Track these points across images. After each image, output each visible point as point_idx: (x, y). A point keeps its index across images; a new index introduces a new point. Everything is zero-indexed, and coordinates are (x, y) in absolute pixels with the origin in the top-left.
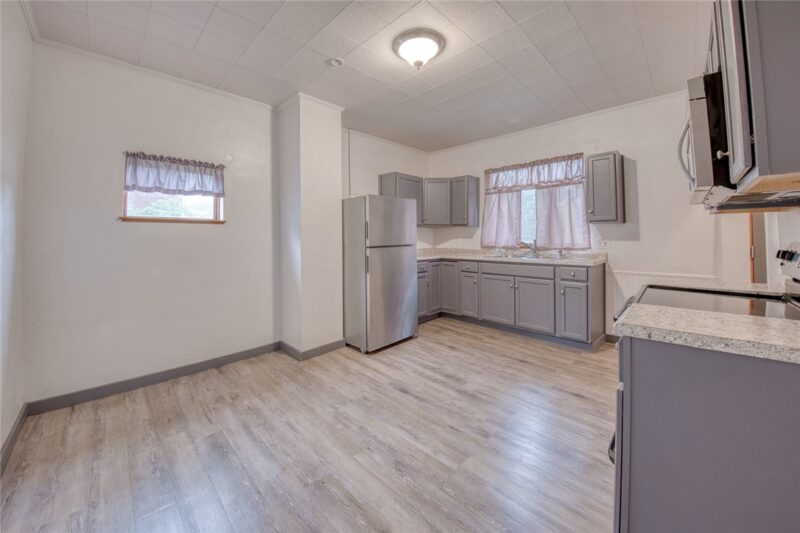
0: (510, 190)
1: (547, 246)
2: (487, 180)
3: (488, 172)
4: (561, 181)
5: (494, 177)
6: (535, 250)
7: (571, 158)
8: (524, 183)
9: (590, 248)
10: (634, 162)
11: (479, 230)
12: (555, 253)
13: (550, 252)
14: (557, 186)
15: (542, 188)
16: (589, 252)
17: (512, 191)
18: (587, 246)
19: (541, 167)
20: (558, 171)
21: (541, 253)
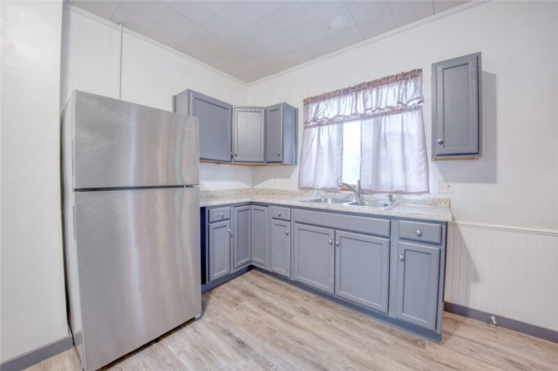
0: (330, 122)
1: (373, 188)
2: (306, 110)
3: (307, 102)
4: (392, 108)
5: (313, 107)
6: (359, 192)
7: (404, 77)
8: (348, 113)
9: (428, 192)
10: (493, 77)
11: (297, 168)
12: (384, 197)
13: (376, 196)
14: (386, 114)
15: (369, 117)
16: (425, 197)
17: (333, 123)
18: (423, 188)
19: (368, 93)
20: (389, 96)
21: (366, 197)
